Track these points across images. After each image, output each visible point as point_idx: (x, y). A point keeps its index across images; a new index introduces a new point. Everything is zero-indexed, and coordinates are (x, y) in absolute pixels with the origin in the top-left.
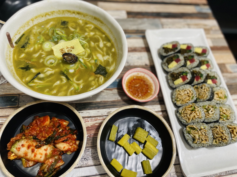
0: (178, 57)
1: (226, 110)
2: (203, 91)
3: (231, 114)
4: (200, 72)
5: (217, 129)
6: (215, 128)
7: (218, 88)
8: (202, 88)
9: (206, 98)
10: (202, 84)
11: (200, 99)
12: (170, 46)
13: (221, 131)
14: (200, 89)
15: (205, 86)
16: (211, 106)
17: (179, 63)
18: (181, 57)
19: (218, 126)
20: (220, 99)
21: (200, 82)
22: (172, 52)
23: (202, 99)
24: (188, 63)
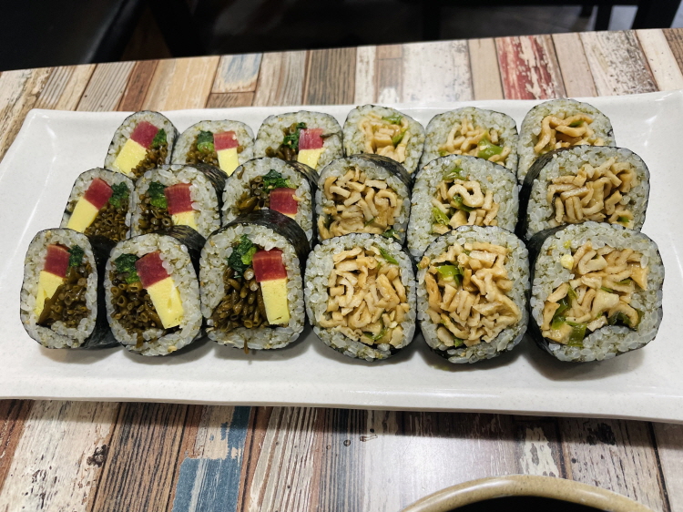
0: (131, 260)
1: (457, 135)
2: (357, 197)
3: (479, 123)
4: (252, 182)
5: (566, 195)
6: (559, 203)
7: (349, 133)
8: (338, 199)
9: (399, 197)
10: (319, 194)
11: (391, 222)
12: (51, 283)
13: (581, 180)
14: (340, 207)
15: (335, 183)
16: (444, 187)
17: (166, 265)
18: (142, 244)
19: (553, 189)
20: (405, 141)
21: (309, 197)
22: (92, 282)
23: (397, 213)
24: (182, 219)
